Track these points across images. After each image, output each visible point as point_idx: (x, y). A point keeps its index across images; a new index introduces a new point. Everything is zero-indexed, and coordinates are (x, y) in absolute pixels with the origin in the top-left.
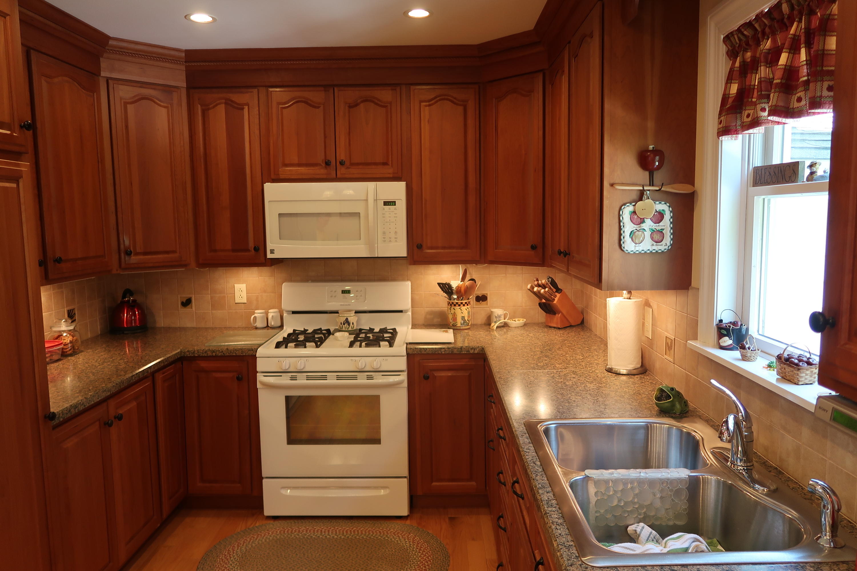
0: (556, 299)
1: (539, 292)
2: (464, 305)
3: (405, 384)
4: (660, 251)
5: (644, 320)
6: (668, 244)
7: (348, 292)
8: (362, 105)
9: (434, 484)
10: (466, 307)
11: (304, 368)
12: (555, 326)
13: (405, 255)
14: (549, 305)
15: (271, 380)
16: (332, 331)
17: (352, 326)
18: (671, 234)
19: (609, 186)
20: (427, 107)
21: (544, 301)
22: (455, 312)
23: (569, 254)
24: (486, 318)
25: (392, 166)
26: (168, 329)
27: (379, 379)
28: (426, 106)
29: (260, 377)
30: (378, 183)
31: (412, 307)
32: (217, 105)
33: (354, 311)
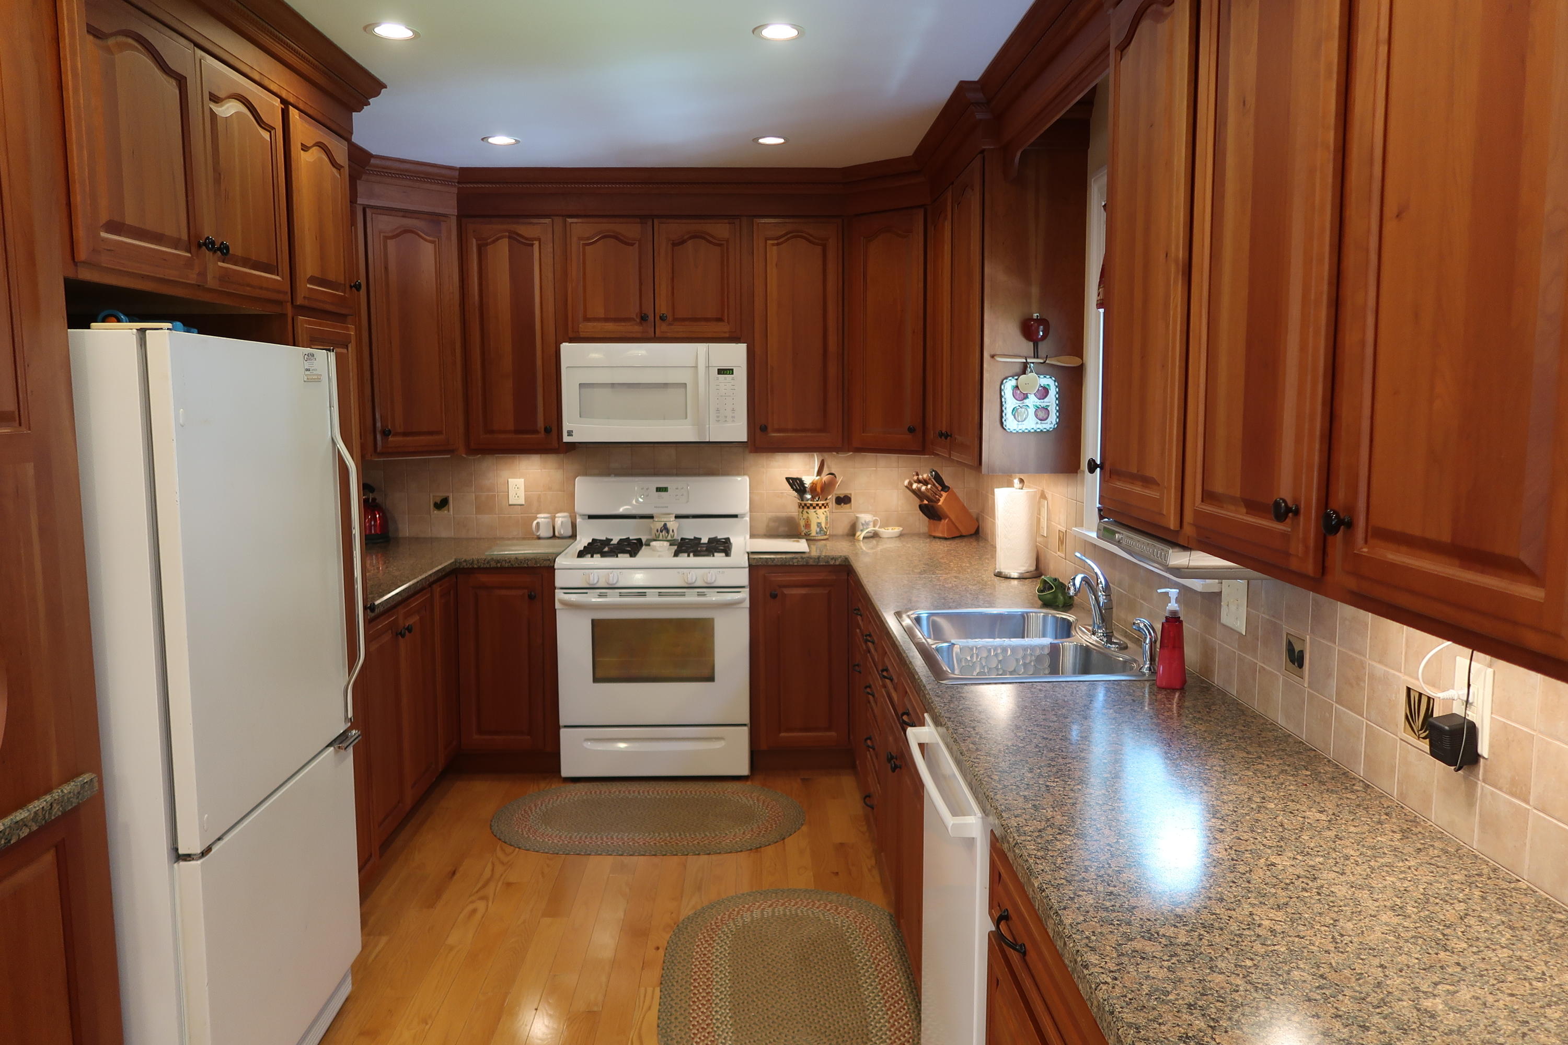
0: (942, 500)
1: (919, 489)
2: (820, 508)
3: (747, 604)
4: (1045, 430)
5: (1040, 515)
6: (1054, 422)
7: (665, 489)
8: (690, 243)
9: (782, 734)
10: (823, 510)
11: (617, 582)
12: (941, 535)
13: (745, 439)
14: (932, 507)
15: (573, 598)
16: (644, 541)
17: (672, 534)
18: (1057, 411)
19: (989, 358)
20: (775, 247)
21: (926, 502)
22: (808, 517)
23: (951, 436)
24: (849, 527)
25: (728, 322)
26: (416, 540)
27: (714, 597)
28: (773, 245)
29: (559, 595)
30: (710, 344)
31: (751, 511)
32: (498, 239)
33: (674, 515)
